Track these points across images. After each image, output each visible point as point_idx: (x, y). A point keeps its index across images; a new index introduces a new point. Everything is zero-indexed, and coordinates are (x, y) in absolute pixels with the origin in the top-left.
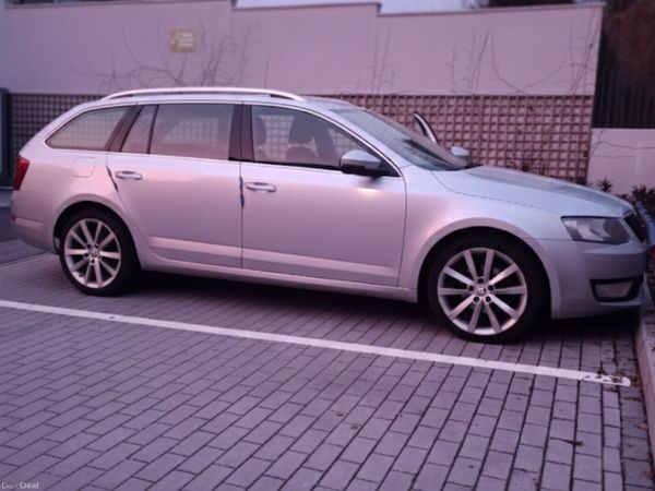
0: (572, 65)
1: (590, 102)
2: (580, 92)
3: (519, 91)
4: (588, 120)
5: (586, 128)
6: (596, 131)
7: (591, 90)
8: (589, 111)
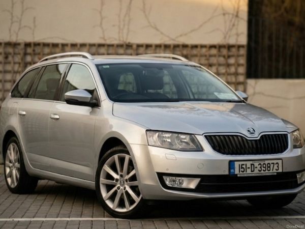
0: (224, 14)
1: (243, 52)
2: (232, 41)
3: (173, 40)
4: (242, 70)
5: (241, 78)
6: (251, 82)
7: (243, 40)
8: (243, 61)
